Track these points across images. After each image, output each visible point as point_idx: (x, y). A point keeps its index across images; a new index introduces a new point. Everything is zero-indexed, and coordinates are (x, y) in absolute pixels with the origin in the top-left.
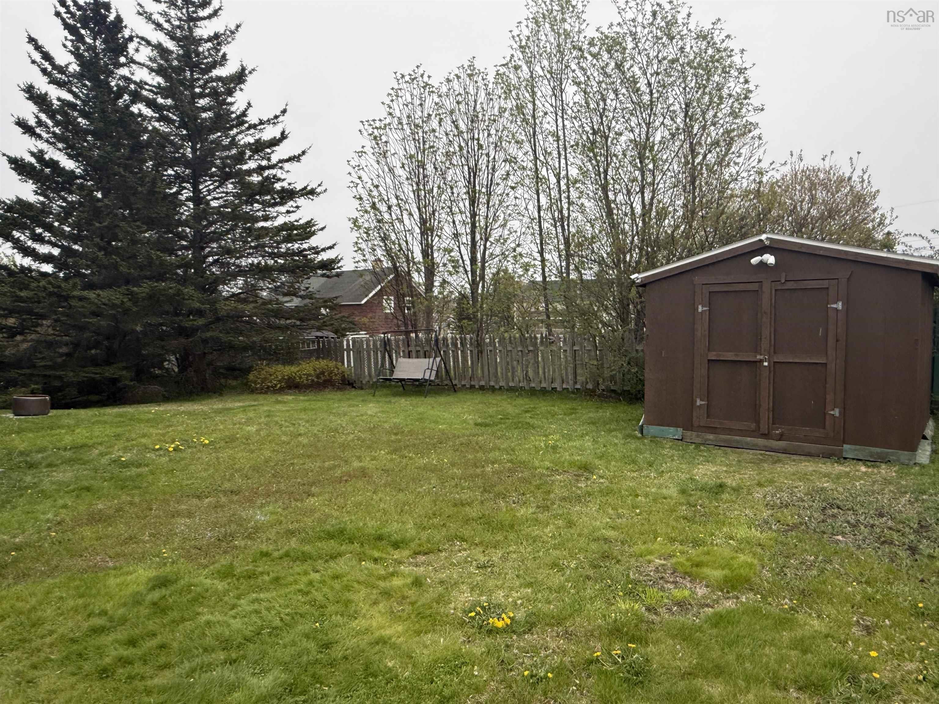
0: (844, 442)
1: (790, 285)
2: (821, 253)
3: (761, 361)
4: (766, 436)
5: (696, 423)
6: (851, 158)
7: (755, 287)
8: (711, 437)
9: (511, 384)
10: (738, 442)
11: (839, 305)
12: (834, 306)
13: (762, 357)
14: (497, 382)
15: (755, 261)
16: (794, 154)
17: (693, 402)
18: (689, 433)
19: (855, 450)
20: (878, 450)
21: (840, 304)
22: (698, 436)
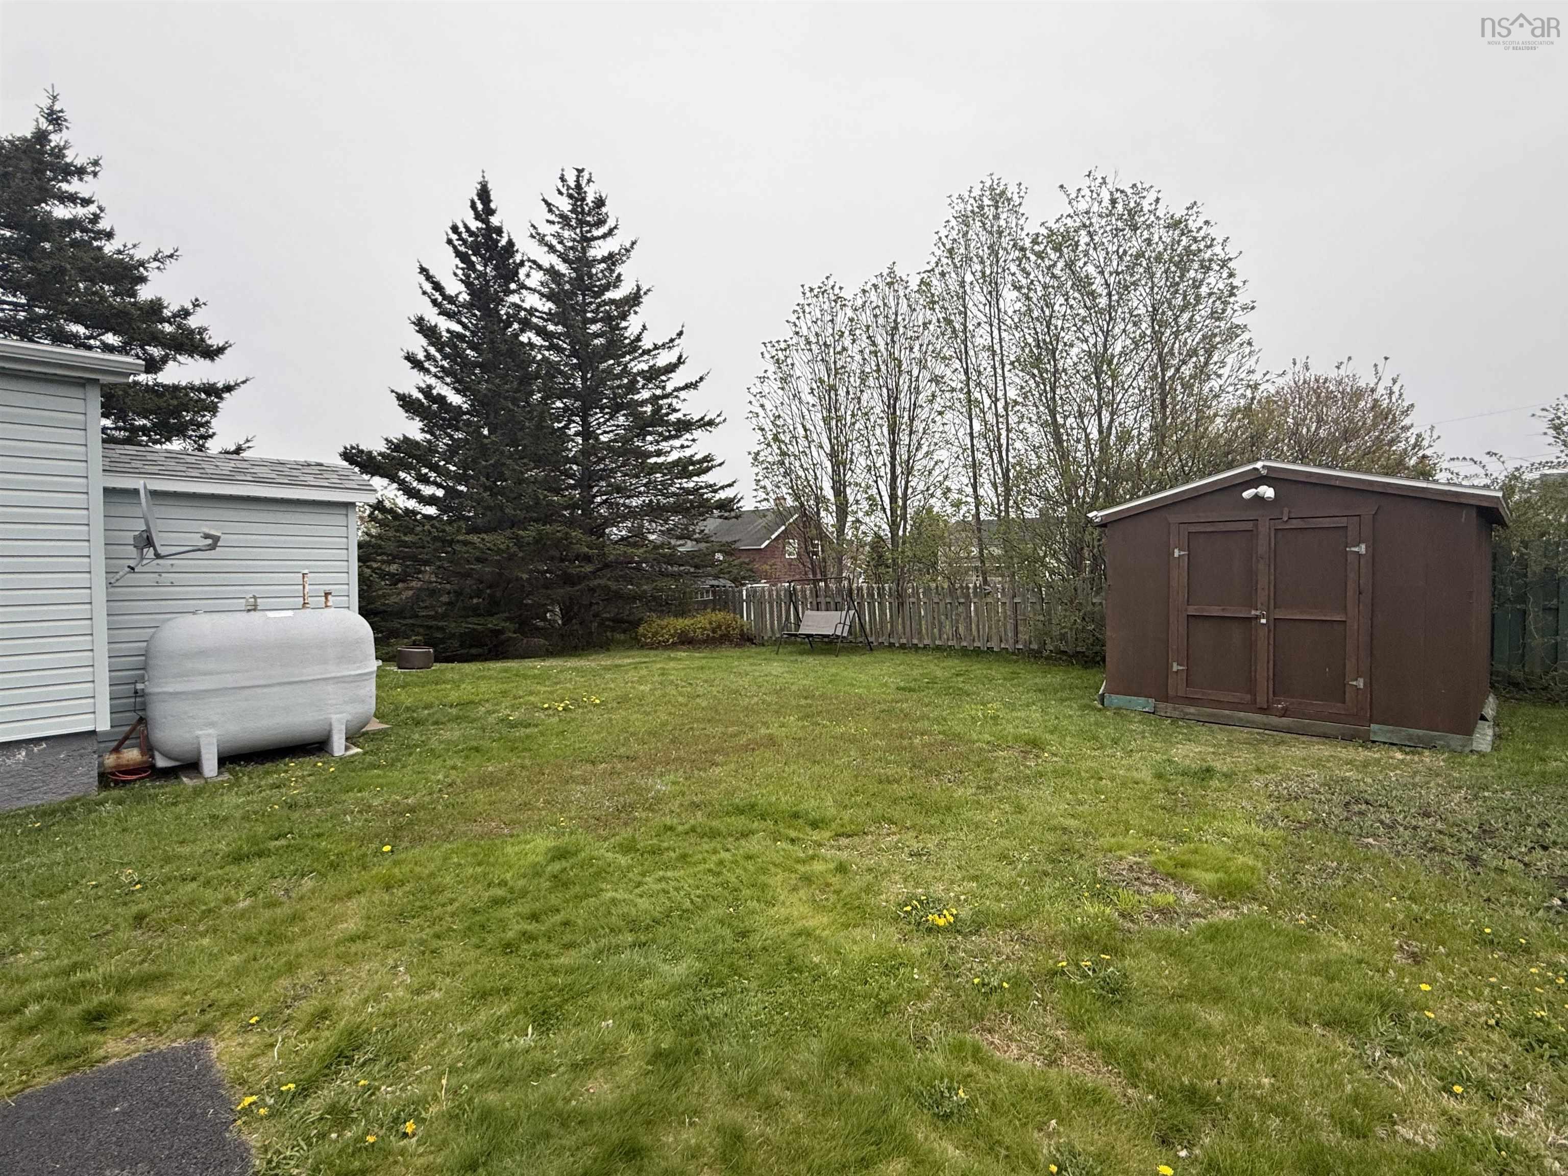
0: (1372, 721)
1: (1295, 524)
2: (1338, 483)
3: (1257, 618)
4: (1263, 711)
5: (1171, 692)
6: (1376, 365)
7: (1249, 526)
8: (1192, 710)
9: (937, 642)
10: (1228, 717)
11: (1362, 549)
12: (1356, 549)
13: (1258, 613)
14: (920, 640)
15: (1248, 494)
16: (1298, 361)
17: (1168, 667)
18: (1161, 705)
19: (1388, 731)
20: (1420, 732)
21: (1363, 546)
22: (1175, 709)
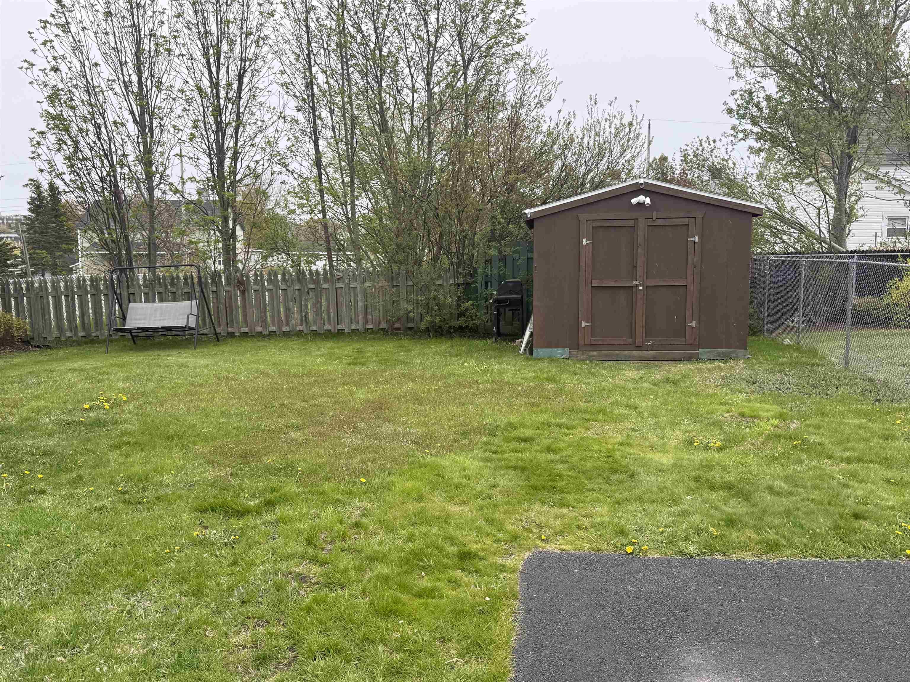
0: (699, 348)
1: (660, 222)
2: (684, 196)
3: (637, 286)
4: (639, 348)
5: (581, 342)
7: (631, 223)
8: (595, 353)
10: (617, 355)
11: (696, 239)
12: (692, 239)
13: (637, 282)
15: (634, 201)
17: (578, 324)
18: (574, 352)
19: (709, 352)
20: (724, 350)
21: (697, 237)
22: (583, 354)
